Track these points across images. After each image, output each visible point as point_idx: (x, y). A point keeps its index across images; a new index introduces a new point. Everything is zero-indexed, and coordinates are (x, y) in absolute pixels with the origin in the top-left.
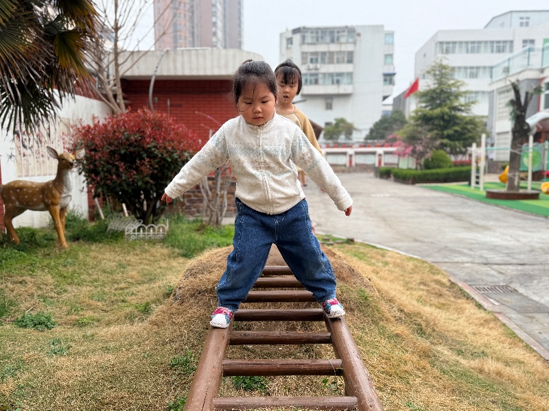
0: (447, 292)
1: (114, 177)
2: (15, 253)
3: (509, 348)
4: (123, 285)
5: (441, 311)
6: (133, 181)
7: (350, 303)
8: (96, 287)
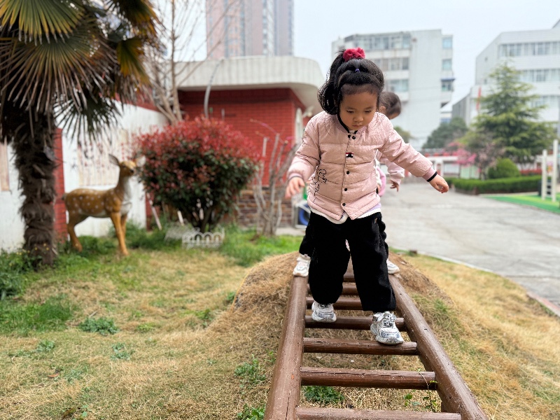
0: (526, 309)
1: (173, 185)
2: (78, 259)
4: (182, 292)
5: (521, 328)
6: (191, 189)
7: (426, 315)
8: (156, 294)
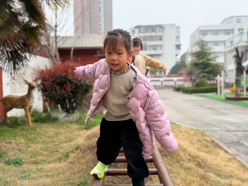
1: (54, 93)
2: (8, 129)
3: (243, 173)
4: (57, 143)
5: (208, 154)
8: (44, 144)
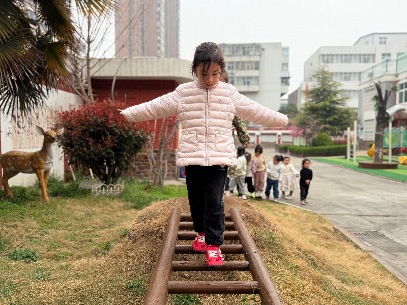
0: (332, 236)
1: (85, 149)
2: (9, 204)
3: (380, 278)
4: (89, 229)
6: (99, 152)
8: (69, 230)
